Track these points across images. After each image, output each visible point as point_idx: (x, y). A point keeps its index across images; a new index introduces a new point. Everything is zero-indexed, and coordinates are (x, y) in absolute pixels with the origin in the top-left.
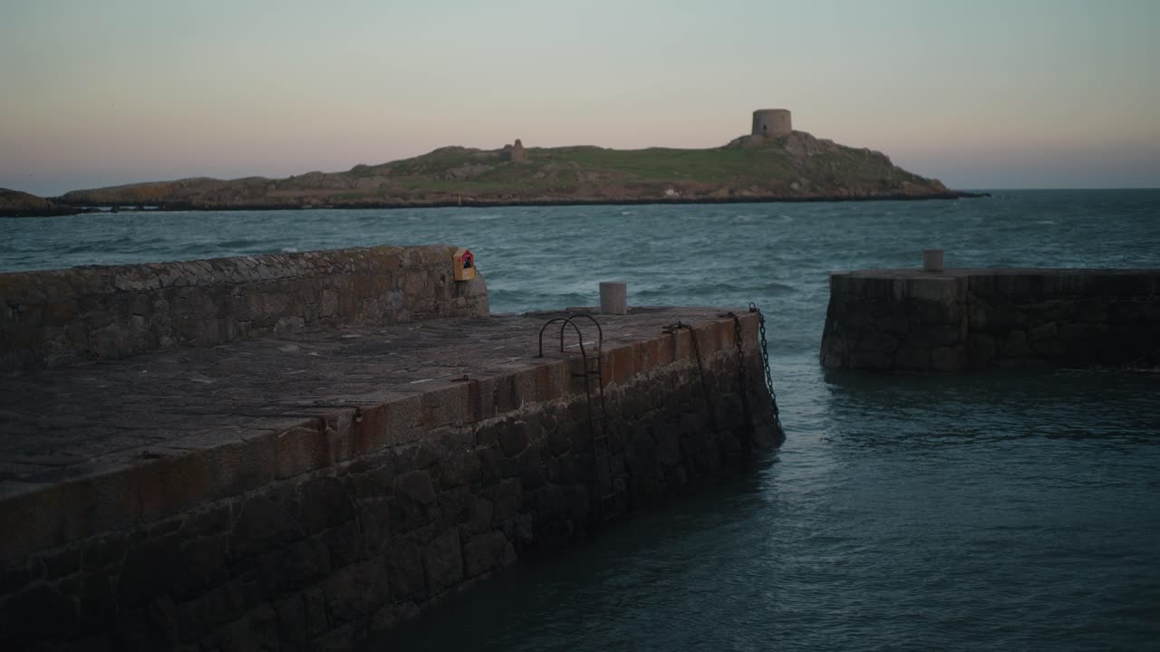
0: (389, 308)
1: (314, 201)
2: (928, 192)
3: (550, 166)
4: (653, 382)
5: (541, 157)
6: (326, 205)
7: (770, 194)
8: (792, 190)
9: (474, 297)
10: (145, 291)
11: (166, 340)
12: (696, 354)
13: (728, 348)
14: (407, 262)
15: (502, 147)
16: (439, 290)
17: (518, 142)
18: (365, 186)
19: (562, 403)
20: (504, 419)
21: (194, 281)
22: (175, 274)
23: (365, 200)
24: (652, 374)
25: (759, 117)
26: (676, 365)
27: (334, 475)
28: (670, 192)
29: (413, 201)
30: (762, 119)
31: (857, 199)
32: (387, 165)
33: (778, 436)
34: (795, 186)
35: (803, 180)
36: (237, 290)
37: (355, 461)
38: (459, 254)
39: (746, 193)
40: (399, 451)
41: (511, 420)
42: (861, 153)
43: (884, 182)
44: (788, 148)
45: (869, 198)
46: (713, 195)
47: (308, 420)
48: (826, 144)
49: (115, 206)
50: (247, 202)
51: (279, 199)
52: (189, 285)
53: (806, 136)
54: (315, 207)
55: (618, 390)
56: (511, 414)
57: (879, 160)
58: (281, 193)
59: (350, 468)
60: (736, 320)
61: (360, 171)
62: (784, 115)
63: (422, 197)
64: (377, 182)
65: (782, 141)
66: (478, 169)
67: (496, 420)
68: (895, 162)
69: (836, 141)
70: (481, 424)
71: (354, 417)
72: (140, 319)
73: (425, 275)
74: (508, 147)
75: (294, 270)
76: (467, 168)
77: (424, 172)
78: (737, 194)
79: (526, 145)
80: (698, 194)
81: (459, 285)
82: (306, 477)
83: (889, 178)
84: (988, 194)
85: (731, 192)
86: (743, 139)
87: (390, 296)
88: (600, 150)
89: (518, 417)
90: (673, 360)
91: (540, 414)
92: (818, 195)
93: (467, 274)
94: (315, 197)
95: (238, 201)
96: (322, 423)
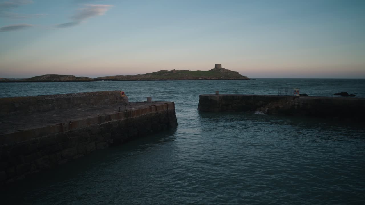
0: (105, 102)
1: (138, 79)
2: (246, 79)
3: (179, 74)
4: (145, 115)
5: (178, 72)
6: (140, 80)
7: (217, 79)
8: (222, 78)
9: (125, 100)
10: (52, 100)
11: (56, 108)
12: (156, 110)
13: (165, 109)
14: (110, 94)
15: (171, 70)
16: (117, 99)
17: (174, 69)
18: (147, 77)
19: (122, 119)
20: (108, 123)
21: (62, 98)
22: (58, 97)
23: (147, 79)
24: (145, 114)
25: (216, 65)
26: (152, 112)
27: (64, 133)
28: (200, 78)
29: (155, 79)
30: (216, 66)
31: (233, 80)
32: (151, 73)
33: (177, 124)
34: (222, 77)
35: (223, 76)
36: (72, 99)
37: (69, 131)
38: (121, 92)
39: (213, 79)
40: (81, 129)
41: (110, 123)
42: (234, 72)
43: (237, 77)
44: (221, 71)
45: (234, 80)
46: (207, 79)
47: (57, 124)
48: (227, 70)
49: (105, 80)
50: (127, 79)
51: (132, 79)
52: (61, 98)
53: (224, 69)
54: (139, 80)
55: (137, 117)
56: (109, 122)
57: (237, 73)
58: (133, 78)
59: (69, 132)
60: (167, 104)
61: (147, 74)
62: (220, 65)
63: (157, 79)
64: (150, 76)
65: (220, 70)
66: (167, 74)
67: (106, 123)
68: (239, 73)
69: (229, 70)
70: (101, 124)
71: (70, 123)
72: (50, 104)
73: (114, 96)
74: (172, 70)
75: (84, 95)
76: (165, 74)
77: (158, 74)
78: (212, 79)
79: (175, 70)
80: (205, 78)
81: (121, 98)
82: (57, 134)
83: (238, 76)
84: (255, 79)
85: (210, 78)
86: (213, 69)
87: (106, 100)
88: (188, 71)
89: (111, 122)
90: (151, 111)
91: (117, 121)
92: (225, 79)
93: (123, 96)
94: (139, 79)
95: (126, 79)
96: (61, 124)
